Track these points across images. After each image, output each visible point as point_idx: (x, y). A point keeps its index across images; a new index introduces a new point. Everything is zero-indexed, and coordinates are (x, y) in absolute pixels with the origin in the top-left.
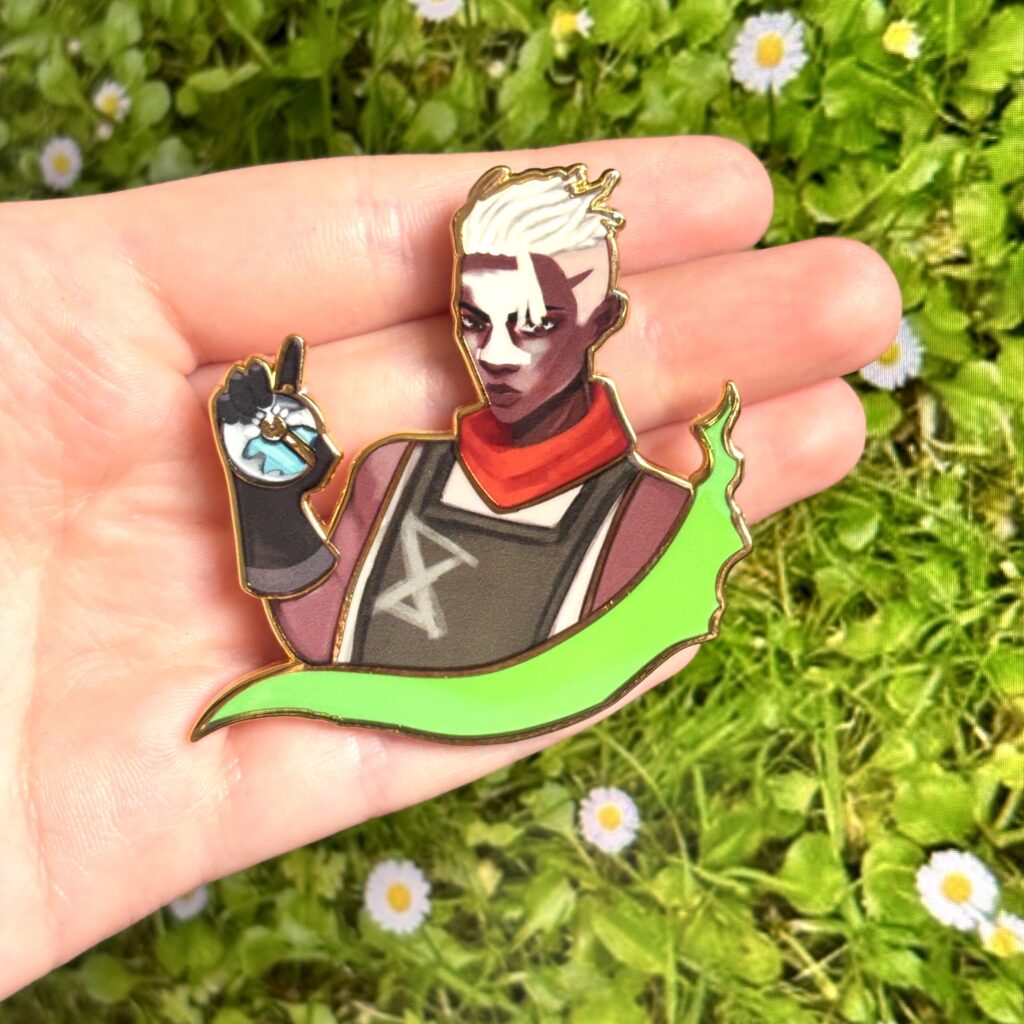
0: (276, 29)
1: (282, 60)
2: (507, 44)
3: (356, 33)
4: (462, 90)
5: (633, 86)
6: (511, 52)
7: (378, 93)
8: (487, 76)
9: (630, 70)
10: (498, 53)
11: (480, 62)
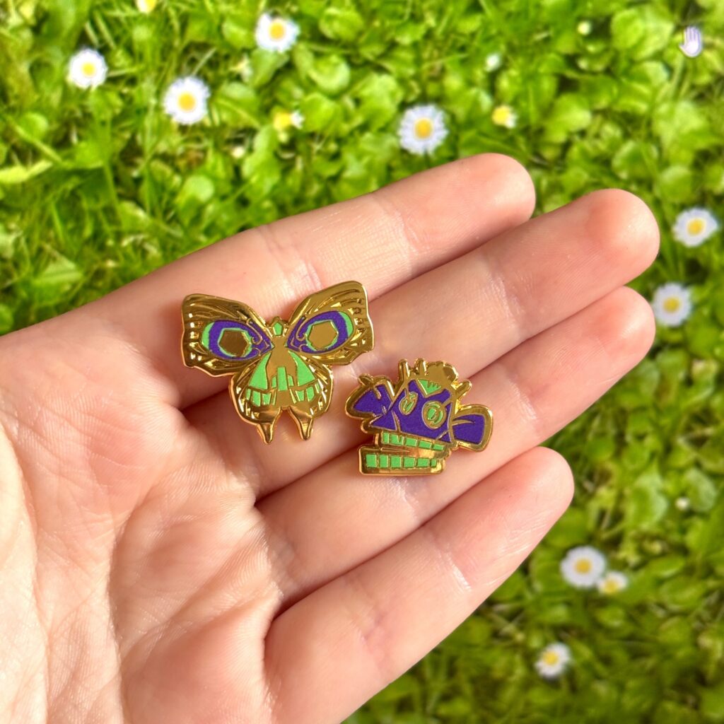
0: (60, 137)
1: (70, 157)
2: (244, 136)
3: (127, 135)
4: (214, 167)
5: (336, 156)
6: (247, 142)
7: (151, 174)
8: (232, 158)
9: (333, 147)
10: (238, 142)
11: (226, 148)
